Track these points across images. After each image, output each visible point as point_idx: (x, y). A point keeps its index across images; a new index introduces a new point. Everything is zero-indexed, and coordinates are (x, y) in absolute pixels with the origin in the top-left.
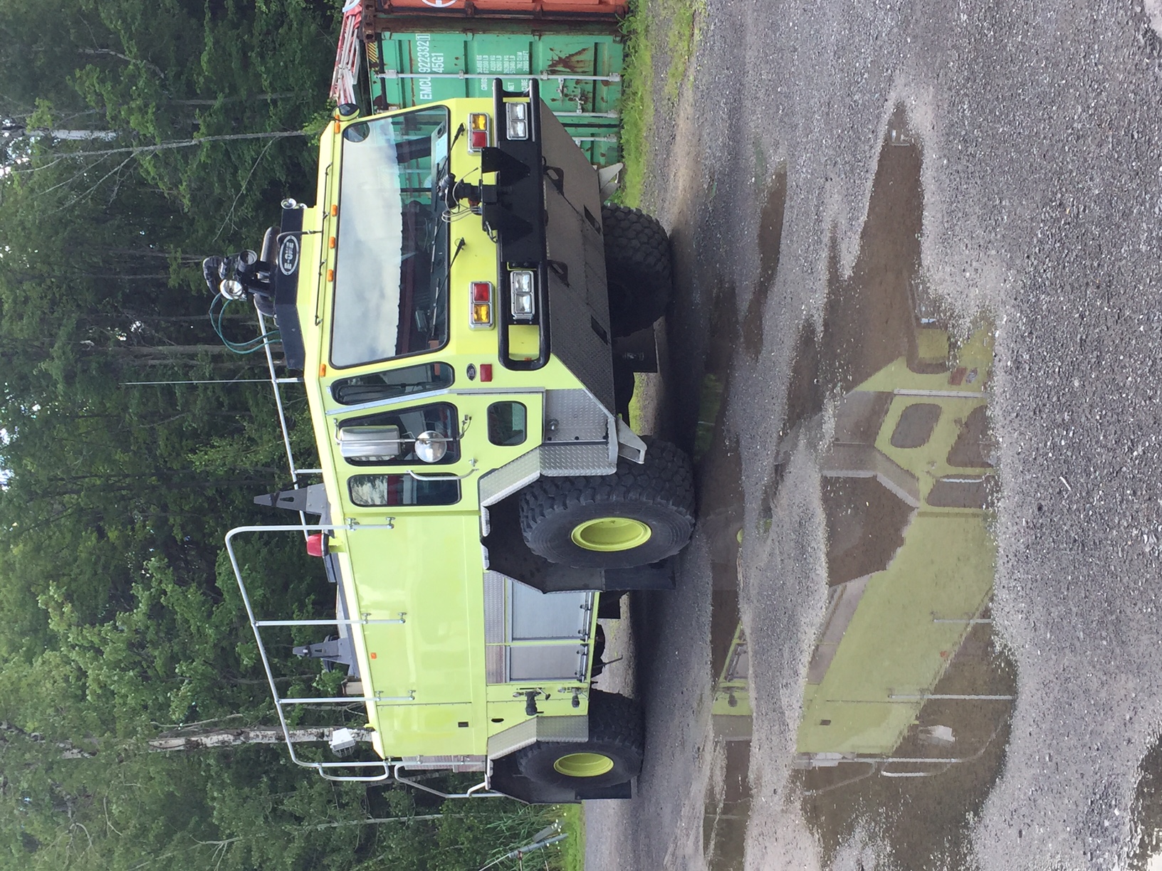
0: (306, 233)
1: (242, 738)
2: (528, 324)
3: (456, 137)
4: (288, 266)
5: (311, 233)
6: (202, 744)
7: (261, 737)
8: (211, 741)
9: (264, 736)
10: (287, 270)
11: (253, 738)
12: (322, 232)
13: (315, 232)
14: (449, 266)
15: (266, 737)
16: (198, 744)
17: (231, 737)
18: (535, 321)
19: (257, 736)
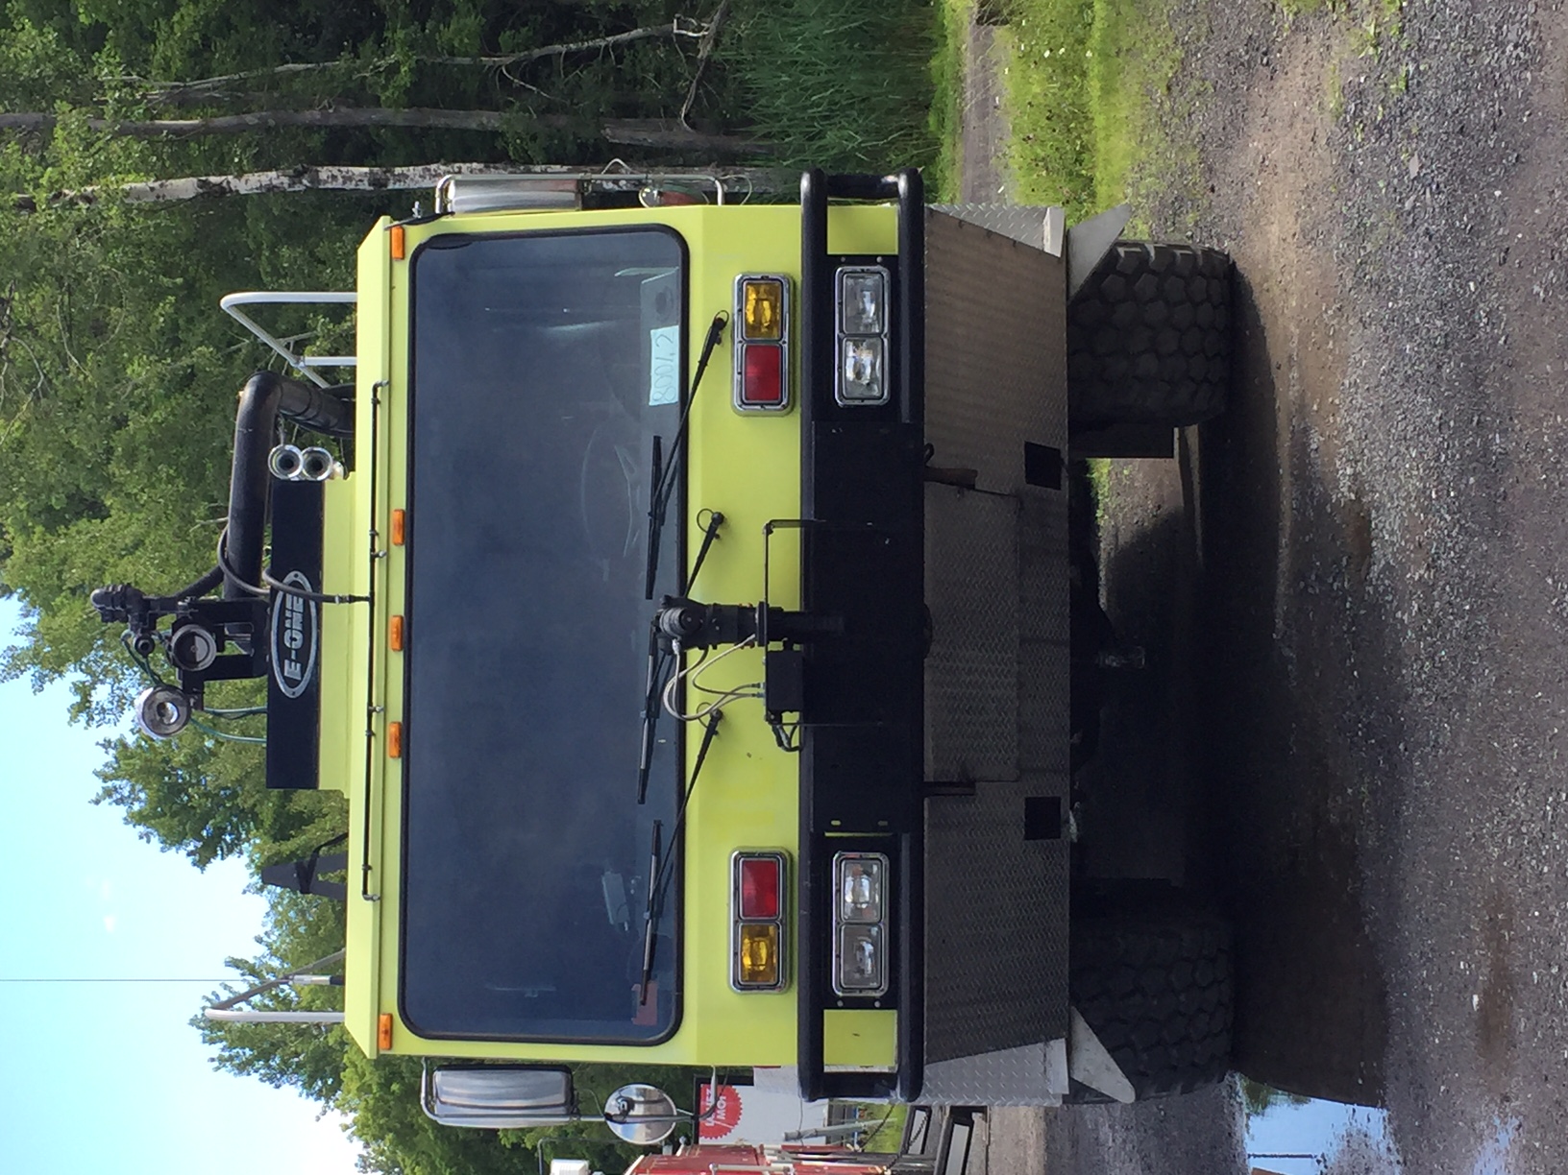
0: (331, 599)
1: (305, 182)
2: (874, 1008)
3: (703, 363)
4: (292, 669)
5: (342, 600)
6: (231, 191)
7: (341, 180)
8: (249, 183)
9: (347, 179)
10: (291, 683)
11: (326, 182)
12: (371, 599)
13: (353, 599)
14: (683, 798)
15: (350, 179)
16: (222, 191)
17: (286, 180)
18: (888, 1002)
19: (334, 177)
